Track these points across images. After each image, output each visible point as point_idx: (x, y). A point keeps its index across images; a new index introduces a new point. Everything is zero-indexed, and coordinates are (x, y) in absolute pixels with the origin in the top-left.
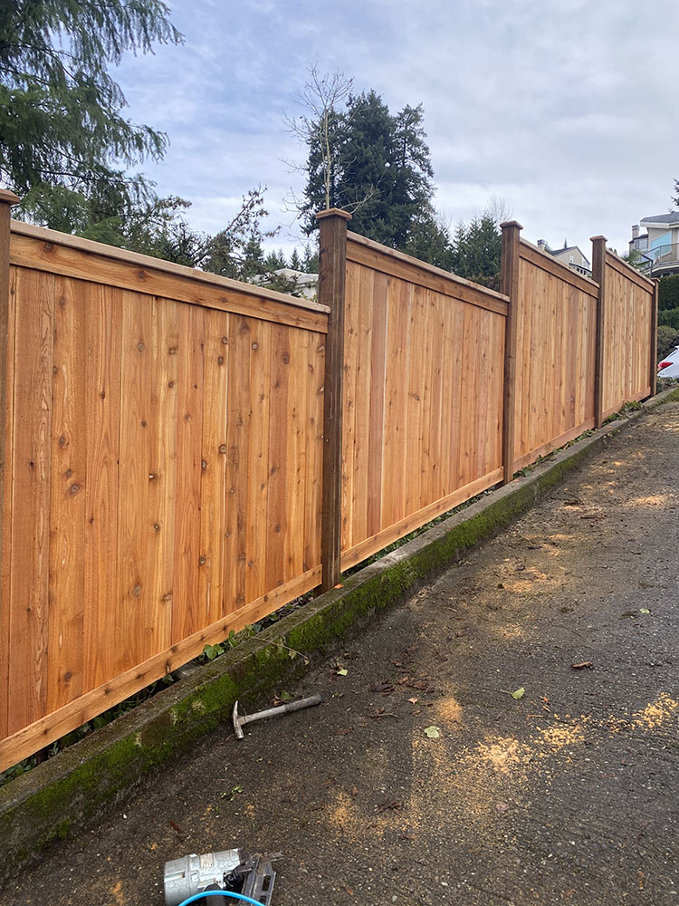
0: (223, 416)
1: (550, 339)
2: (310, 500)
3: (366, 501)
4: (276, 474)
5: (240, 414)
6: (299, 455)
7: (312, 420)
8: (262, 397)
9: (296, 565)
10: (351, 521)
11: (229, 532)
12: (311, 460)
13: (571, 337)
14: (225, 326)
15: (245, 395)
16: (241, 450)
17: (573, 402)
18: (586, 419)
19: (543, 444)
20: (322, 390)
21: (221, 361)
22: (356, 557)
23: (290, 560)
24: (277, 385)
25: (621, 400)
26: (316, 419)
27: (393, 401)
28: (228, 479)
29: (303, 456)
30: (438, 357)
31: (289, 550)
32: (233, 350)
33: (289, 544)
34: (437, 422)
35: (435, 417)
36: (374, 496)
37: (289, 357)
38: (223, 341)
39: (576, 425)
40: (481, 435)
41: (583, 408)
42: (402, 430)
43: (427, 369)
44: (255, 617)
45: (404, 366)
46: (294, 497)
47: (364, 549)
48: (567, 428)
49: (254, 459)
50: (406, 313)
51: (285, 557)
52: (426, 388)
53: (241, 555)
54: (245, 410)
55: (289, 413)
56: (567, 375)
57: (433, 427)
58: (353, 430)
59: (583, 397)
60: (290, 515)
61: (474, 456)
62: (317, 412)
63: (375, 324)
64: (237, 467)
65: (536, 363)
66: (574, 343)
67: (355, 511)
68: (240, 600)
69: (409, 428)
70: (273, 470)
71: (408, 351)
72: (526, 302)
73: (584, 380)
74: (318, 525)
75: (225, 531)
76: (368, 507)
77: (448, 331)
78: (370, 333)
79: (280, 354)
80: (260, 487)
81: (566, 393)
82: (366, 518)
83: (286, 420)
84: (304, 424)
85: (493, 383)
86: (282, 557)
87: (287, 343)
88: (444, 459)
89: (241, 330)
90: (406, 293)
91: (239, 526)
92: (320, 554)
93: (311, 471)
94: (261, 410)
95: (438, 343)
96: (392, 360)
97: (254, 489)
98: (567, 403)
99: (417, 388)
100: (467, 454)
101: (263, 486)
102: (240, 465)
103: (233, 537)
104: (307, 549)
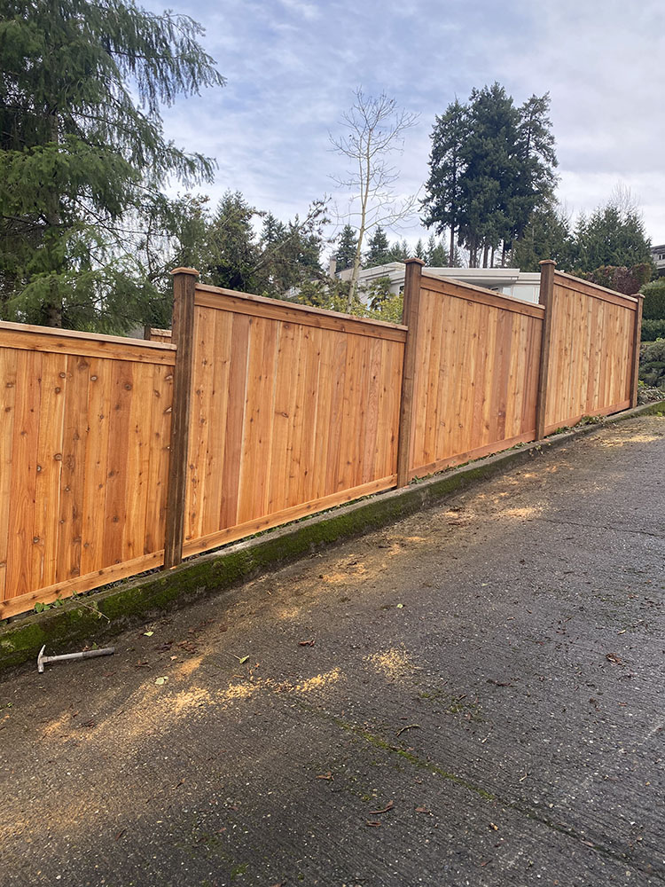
0: (59, 432)
1: (468, 359)
2: (153, 498)
3: (220, 500)
4: (114, 477)
5: (77, 431)
6: (141, 463)
7: (158, 435)
8: (102, 417)
9: (136, 549)
10: (201, 516)
11: (64, 520)
12: (155, 467)
13: (500, 358)
14: (63, 364)
15: (82, 416)
16: (78, 458)
17: (504, 415)
18: (522, 431)
19: (455, 455)
20: (170, 410)
21: (58, 391)
22: (204, 545)
23: (129, 545)
24: (118, 407)
25: (578, 413)
26: (162, 434)
27: (255, 419)
28: (63, 479)
29: (147, 463)
30: (312, 380)
31: (128, 536)
32: (70, 381)
33: (129, 531)
34: (310, 436)
35: (308, 431)
36: (230, 496)
37: (132, 386)
38: (61, 376)
39: (506, 438)
40: (369, 446)
41: (518, 422)
42: (267, 442)
43: (299, 391)
44: (89, 586)
45: (270, 389)
46: (135, 495)
47: (214, 540)
48: (493, 439)
49: (92, 465)
50: (273, 346)
51: (124, 543)
52: (297, 407)
53: (76, 538)
54: (82, 428)
55: (130, 429)
56: (493, 391)
57: (306, 439)
58: (205, 443)
59: (519, 410)
60: (130, 510)
61: (359, 465)
62: (163, 428)
63: (234, 356)
64: (73, 471)
65: (446, 383)
66: (506, 363)
67: (206, 507)
68: (75, 572)
69: (275, 441)
70: (111, 474)
71: (274, 377)
72: (434, 328)
73: (520, 397)
74: (161, 518)
75: (59, 519)
76: (222, 506)
77: (326, 358)
78: (228, 363)
79: (120, 384)
80: (97, 487)
81: (491, 409)
82: (219, 514)
83: (127, 436)
84: (148, 438)
85: (385, 402)
86: (121, 542)
87: (130, 375)
88: (318, 468)
89: (79, 367)
90: (273, 329)
91: (75, 516)
92: (163, 542)
93: (155, 475)
94: (100, 427)
95: (313, 369)
96: (255, 385)
97: (91, 489)
98: (492, 417)
99: (286, 407)
100: (348, 463)
101: (101, 486)
102: (76, 470)
103: (68, 524)
104: (148, 537)
